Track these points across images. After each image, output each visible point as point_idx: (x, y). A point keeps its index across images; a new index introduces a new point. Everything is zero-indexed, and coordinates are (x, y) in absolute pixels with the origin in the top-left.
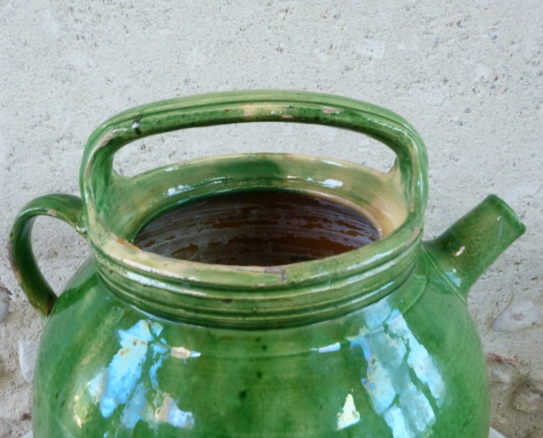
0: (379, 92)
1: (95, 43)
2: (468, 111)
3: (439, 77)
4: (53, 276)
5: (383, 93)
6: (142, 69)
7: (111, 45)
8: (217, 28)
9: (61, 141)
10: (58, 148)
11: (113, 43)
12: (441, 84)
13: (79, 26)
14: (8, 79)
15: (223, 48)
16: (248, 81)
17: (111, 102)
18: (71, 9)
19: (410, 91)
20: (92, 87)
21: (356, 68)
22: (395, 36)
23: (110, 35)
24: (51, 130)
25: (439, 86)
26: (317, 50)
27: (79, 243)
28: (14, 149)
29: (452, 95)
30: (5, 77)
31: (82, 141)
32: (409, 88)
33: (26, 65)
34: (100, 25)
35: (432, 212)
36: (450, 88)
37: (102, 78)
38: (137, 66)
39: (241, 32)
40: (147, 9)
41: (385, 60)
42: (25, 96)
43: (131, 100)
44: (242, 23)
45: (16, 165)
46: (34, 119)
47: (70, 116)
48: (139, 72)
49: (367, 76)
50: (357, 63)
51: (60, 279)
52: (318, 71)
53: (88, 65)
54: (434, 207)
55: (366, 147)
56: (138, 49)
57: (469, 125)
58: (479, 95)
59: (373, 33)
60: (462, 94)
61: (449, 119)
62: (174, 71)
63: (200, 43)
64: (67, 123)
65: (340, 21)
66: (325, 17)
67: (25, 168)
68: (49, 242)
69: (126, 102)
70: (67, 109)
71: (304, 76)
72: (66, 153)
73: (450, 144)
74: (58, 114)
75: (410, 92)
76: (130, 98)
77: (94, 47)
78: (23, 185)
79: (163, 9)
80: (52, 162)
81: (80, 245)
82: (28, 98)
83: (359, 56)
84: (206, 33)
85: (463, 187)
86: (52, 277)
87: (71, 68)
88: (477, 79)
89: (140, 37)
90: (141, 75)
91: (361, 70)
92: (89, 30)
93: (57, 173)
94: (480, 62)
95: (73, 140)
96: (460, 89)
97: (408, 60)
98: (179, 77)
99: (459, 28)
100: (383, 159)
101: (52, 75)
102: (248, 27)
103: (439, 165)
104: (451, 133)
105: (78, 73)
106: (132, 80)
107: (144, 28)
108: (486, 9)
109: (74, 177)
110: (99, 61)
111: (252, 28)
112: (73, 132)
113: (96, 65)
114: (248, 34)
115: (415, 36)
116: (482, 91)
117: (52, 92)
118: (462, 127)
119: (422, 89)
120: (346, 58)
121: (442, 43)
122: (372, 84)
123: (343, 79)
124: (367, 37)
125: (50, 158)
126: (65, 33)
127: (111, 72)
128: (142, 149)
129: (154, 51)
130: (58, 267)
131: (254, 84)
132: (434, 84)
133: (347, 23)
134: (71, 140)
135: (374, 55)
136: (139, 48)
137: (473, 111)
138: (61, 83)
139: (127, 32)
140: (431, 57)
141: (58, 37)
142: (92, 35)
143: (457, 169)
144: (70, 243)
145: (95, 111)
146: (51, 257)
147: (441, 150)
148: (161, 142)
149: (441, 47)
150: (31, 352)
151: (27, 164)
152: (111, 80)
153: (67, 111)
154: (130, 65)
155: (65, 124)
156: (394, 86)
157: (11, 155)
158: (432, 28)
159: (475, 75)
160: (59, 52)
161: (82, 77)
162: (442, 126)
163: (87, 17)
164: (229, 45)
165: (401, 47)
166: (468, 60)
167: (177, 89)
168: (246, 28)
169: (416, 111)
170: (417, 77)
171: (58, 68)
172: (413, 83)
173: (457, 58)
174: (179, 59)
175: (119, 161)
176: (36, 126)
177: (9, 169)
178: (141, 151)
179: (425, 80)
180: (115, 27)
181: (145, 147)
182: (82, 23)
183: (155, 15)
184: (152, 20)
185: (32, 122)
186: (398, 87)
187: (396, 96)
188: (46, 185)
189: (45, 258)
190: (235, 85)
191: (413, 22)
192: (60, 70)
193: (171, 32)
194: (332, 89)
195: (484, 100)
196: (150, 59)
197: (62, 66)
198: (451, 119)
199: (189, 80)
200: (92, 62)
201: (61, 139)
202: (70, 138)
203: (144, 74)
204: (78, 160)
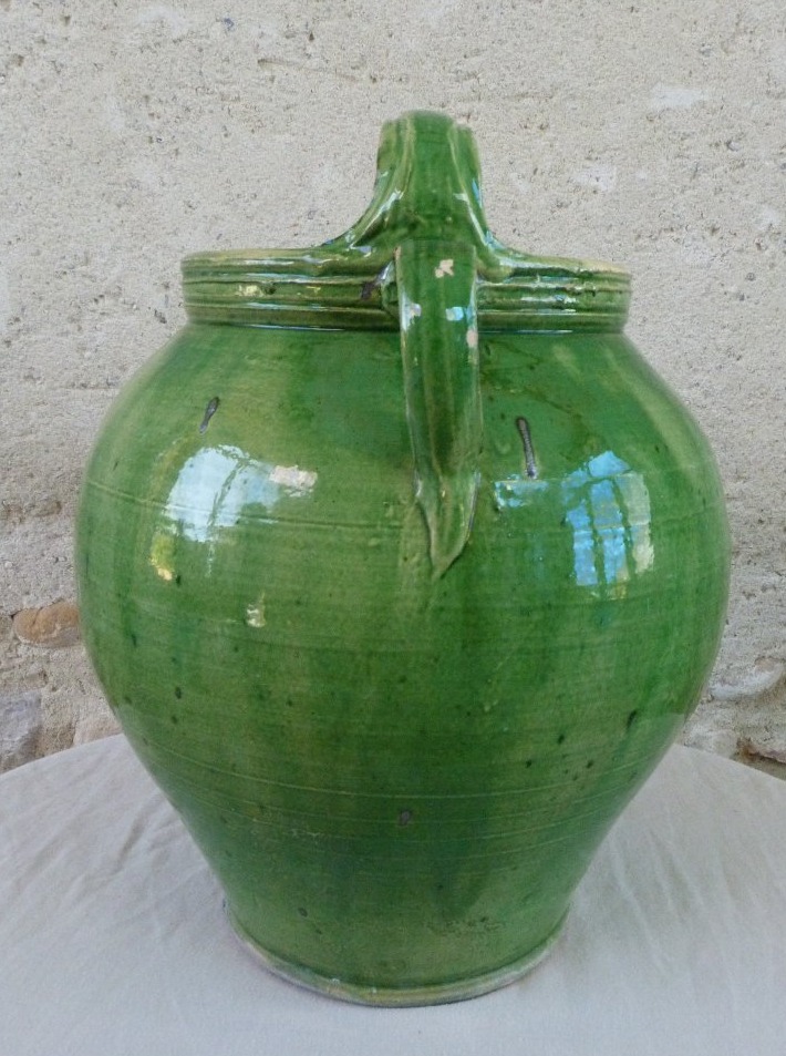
0: (609, 242)
1: (177, 150)
2: (751, 278)
3: (700, 222)
4: (45, 552)
5: (616, 244)
6: (244, 192)
7: (200, 153)
9: (101, 301)
10: (94, 311)
11: (204, 150)
12: (707, 233)
13: (155, 124)
14: (34, 197)
17: (189, 239)
18: (147, 97)
20: (163, 215)
21: (574, 205)
22: (633, 158)
23: (201, 138)
24: (87, 281)
25: (704, 238)
26: (513, 176)
28: (23, 310)
29: (725, 251)
30: (29, 194)
31: (136, 301)
32: (656, 239)
33: (65, 179)
34: (188, 123)
36: (720, 242)
37: (181, 203)
38: (237, 186)
40: (261, 103)
41: (617, 194)
42: (56, 225)
43: (222, 239)
45: (22, 337)
46: (64, 262)
47: (123, 260)
48: (238, 196)
49: (590, 217)
50: (575, 197)
51: (57, 559)
52: (515, 207)
53: (162, 181)
56: (240, 161)
57: (754, 299)
58: (767, 253)
59: (599, 153)
60: (740, 251)
61: (722, 290)
62: (292, 196)
63: (335, 157)
64: (116, 271)
65: (549, 134)
66: (526, 127)
67: (35, 342)
68: (52, 480)
69: (214, 240)
70: (119, 248)
72: (107, 320)
73: (726, 330)
74: (103, 256)
75: (658, 245)
76: (220, 235)
77: (173, 156)
78: (26, 372)
79: (285, 104)
80: (82, 334)
82: (60, 228)
83: (578, 187)
84: (346, 143)
85: (752, 406)
86: (43, 555)
87: (135, 185)
88: (762, 229)
89: (245, 143)
90: (241, 200)
91: (582, 207)
92: (169, 129)
93: (87, 354)
94: (765, 202)
95: (121, 299)
96: (737, 244)
97: (653, 195)
98: (300, 206)
99: (730, 151)
101: (104, 195)
103: (711, 365)
104: (726, 312)
105: (144, 193)
106: (226, 208)
107: (253, 131)
108: (767, 124)
109: (114, 361)
110: (178, 177)
112: (123, 286)
113: (174, 182)
115: (663, 160)
116: (772, 247)
117: (99, 221)
118: (744, 302)
119: (677, 240)
120: (558, 188)
121: (705, 172)
122: (598, 230)
123: (552, 221)
124: (589, 159)
125: (80, 329)
126: (132, 132)
127: (195, 194)
129: (265, 166)
130: (56, 536)
132: (694, 233)
133: (559, 137)
134: (117, 299)
135: (601, 186)
136: (243, 159)
137: (758, 278)
138: (115, 207)
139: (226, 135)
140: (689, 192)
141: (120, 137)
142: (173, 137)
143: (740, 372)
145: (163, 254)
146: (48, 514)
147: (712, 341)
149: (704, 178)
151: (40, 337)
152: (194, 206)
153: (118, 251)
154: (226, 185)
155: (112, 272)
156: (634, 235)
157: (17, 320)
158: (688, 148)
159: (758, 222)
160: (119, 160)
161: (150, 200)
162: (713, 299)
163: (168, 109)
165: (642, 175)
166: (747, 199)
167: (295, 225)
169: (669, 274)
170: (668, 223)
171: (113, 184)
172: (663, 232)
173: (729, 195)
174: (301, 180)
176: (65, 273)
177: (8, 343)
179: (681, 227)
180: (209, 127)
182: (161, 119)
183: (271, 113)
184: (266, 119)
185: (61, 266)
186: (639, 236)
187: (637, 251)
188: (65, 373)
189: (38, 515)
191: (660, 140)
192: (116, 188)
193: (293, 139)
194: (536, 236)
195: (776, 260)
196: (257, 177)
197: (121, 181)
198: (726, 289)
199: (315, 212)
200: (167, 177)
201: (101, 296)
202: (116, 296)
203: (246, 199)
204: (125, 331)
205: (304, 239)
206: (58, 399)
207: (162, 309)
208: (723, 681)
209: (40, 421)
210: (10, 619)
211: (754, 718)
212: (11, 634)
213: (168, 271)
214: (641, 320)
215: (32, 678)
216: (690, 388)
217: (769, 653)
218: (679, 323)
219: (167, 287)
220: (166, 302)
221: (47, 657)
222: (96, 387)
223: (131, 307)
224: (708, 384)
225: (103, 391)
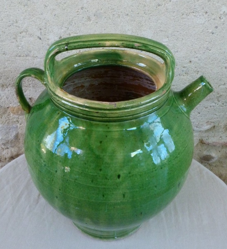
0: (174, 16)
2: (216, 27)
3: (203, 10)
5: (176, 17)
9: (22, 33)
10: (20, 36)
12: (204, 14)
16: (111, 9)
17: (46, 16)
19: (189, 16)
20: (38, 9)
21: (163, 5)
24: (17, 28)
25: (203, 15)
27: (28, 80)
29: (209, 19)
31: (32, 33)
32: (188, 15)
35: (197, 74)
36: (208, 16)
37: (43, 5)
38: (59, 0)
41: (177, 2)
42: (7, 12)
43: (56, 16)
46: (10, 22)
47: (27, 22)
48: (60, 3)
49: (168, 9)
50: (164, 3)
52: (145, 6)
54: (198, 72)
55: (166, 42)
57: (217, 34)
58: (222, 20)
60: (214, 19)
61: (207, 31)
62: (76, 3)
64: (25, 25)
67: (5, 45)
68: (14, 79)
69: (53, 16)
70: (26, 18)
71: (138, 8)
72: (24, 39)
73: (207, 42)
74: (21, 21)
76: (55, 15)
78: (3, 53)
80: (18, 42)
85: (212, 63)
88: (222, 13)
91: (166, 6)
93: (20, 48)
94: (224, 4)
95: (28, 33)
96: (213, 17)
97: (188, 2)
98: (79, 6)
100: (174, 48)
101: (19, 3)
103: (201, 52)
104: (208, 37)
105: (31, 2)
106: (56, 7)
109: (28, 50)
112: (28, 29)
116: (224, 18)
117: (19, 10)
118: (213, 35)
119: (195, 16)
122: (170, 13)
123: (157, 10)
127: (47, 2)
131: (114, 11)
132: (200, 14)
134: (27, 33)
137: (219, 28)
138: (23, 6)
140: (200, 1)
143: (210, 54)
145: (39, 20)
147: (202, 45)
148: (69, 35)
150: (2, 130)
151: (6, 43)
152: (47, 6)
156: (181, 14)
159: (220, 11)
161: (33, 4)
162: (204, 34)
166: (218, 3)
167: (78, 12)
169: (191, 26)
170: (193, 10)
172: (190, 13)
173: (213, 2)
176: (11, 26)
178: (59, 39)
179: (196, 12)
181: (61, 37)
185: (9, 24)
186: (183, 14)
187: (182, 19)
188: (14, 53)
189: (11, 86)
190: (105, 11)
194: (151, 15)
195: (225, 23)
198: (208, 31)
199: (83, 8)
201: (22, 32)
203: (62, 4)
204: (30, 42)
205: (80, 16)
206: (12, 59)
207: (40, 36)
208: (197, 127)
209: (9, 65)
210: (7, 108)
211: (204, 135)
212: (8, 112)
213: (41, 25)
214: (182, 39)
215: (15, 122)
216: (195, 58)
217: (210, 121)
218: (193, 40)
219: (41, 29)
220: (41, 34)
221: (18, 117)
222: (23, 56)
223: (31, 35)
224: (200, 57)
225: (25, 58)
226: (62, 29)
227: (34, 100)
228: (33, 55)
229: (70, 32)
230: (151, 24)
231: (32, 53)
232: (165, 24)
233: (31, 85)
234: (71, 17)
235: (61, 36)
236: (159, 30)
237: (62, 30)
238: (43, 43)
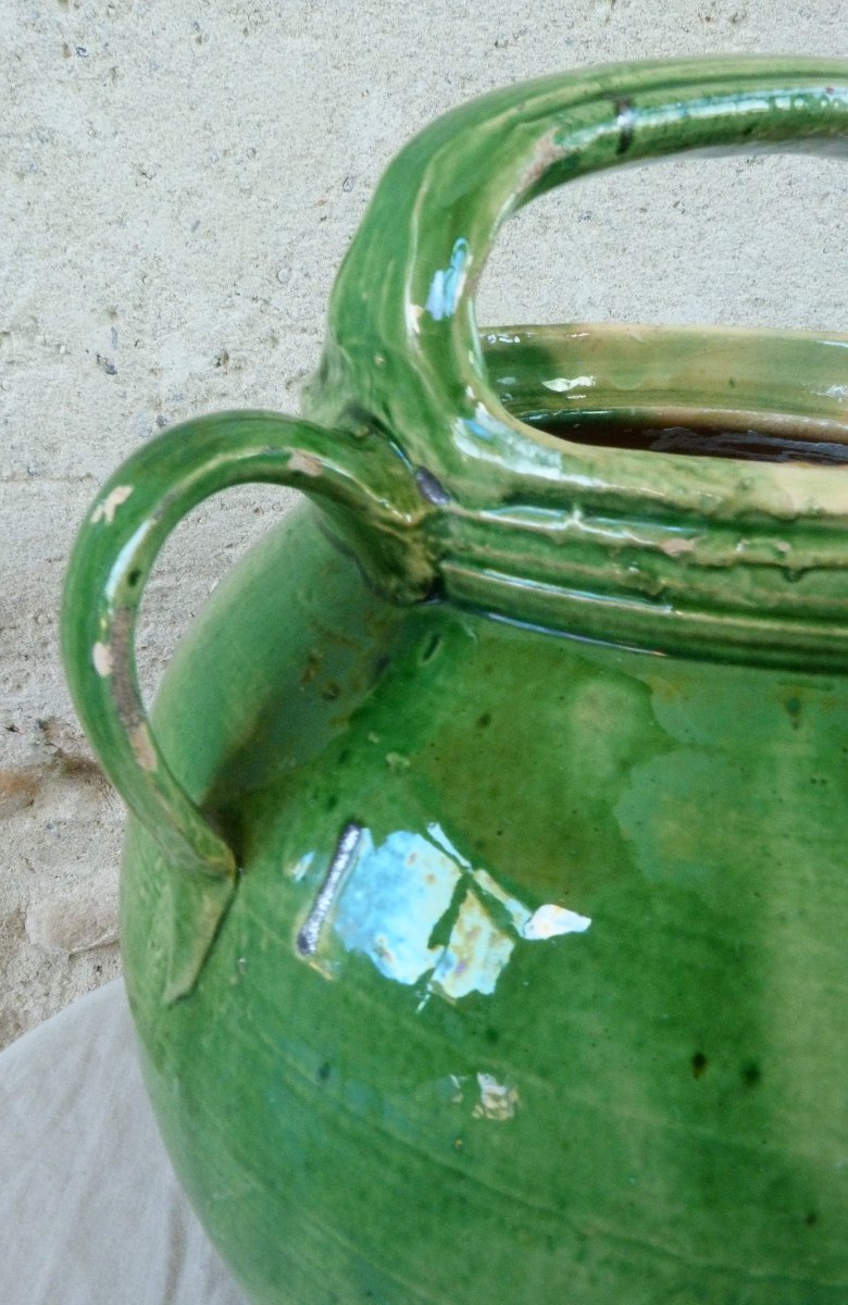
0: (822, 222)
1: (114, 69)
5: (832, 224)
6: (234, 146)
7: (156, 74)
8: (436, 38)
9: (5, 340)
11: (162, 70)
13: (70, 19)
15: (448, 92)
17: (147, 233)
20: (98, 190)
23: (156, 47)
31: (65, 339)
34: (131, 17)
37: (126, 168)
38: (222, 135)
39: (497, 53)
43: (201, 230)
44: (502, 27)
47: (36, 271)
48: (225, 152)
49: (798, 179)
53: (91, 128)
56: (226, 88)
62: (317, 151)
63: (389, 78)
64: (26, 290)
65: (746, 32)
66: (708, 19)
69: (188, 233)
70: (28, 251)
71: (642, 177)
72: (19, 373)
76: (198, 222)
77: (109, 80)
81: (37, 623)
84: (408, 52)
87: (45, 137)
89: (234, 55)
90: (231, 160)
92: (98, 30)
95: (39, 338)
98: (329, 170)
102: (516, 38)
105: (63, 151)
106: (204, 174)
107: (246, 31)
109: (37, 439)
110: (120, 120)
111: (524, 41)
112: (40, 316)
113: (113, 130)
114: (515, 57)
122: (807, 201)
123: (738, 188)
126: (31, 36)
127: (151, 151)
128: (219, 365)
129: (269, 97)
133: (763, 37)
134: (32, 338)
136: (231, 85)
138: (14, 177)
141: (11, 46)
142: (107, 45)
144: (12, 619)
145: (103, 259)
148: (269, 344)
152: (150, 172)
153: (27, 256)
154: (204, 133)
155: (19, 293)
160: (12, 90)
161: (73, 163)
164: (463, 87)
167: (323, 203)
168: (511, 40)
171: (9, 136)
174: (332, 122)
175: (158, 396)
178: (217, 370)
180: (169, 25)
181: (227, 357)
182: (81, 10)
184: (268, 8)
192: (14, 142)
193: (317, 46)
194: (709, 213)
196: (257, 118)
197: (20, 130)
199: (352, 181)
200: (101, 121)
201: (5, 333)
202: (30, 333)
203: (237, 157)
204: (49, 390)
205: (336, 226)
207: (107, 351)
213: (114, 287)
219: (113, 314)
220: (115, 340)
222: (12, 478)
223: (57, 351)
225: (23, 485)
226: (232, 306)
227: (62, 734)
228: (70, 468)
229: (277, 325)
230: (706, 263)
231: (62, 459)
232: (780, 263)
233: (50, 648)
234: (285, 238)
235: (229, 347)
236: (747, 296)
237: (236, 315)
238: (124, 396)
